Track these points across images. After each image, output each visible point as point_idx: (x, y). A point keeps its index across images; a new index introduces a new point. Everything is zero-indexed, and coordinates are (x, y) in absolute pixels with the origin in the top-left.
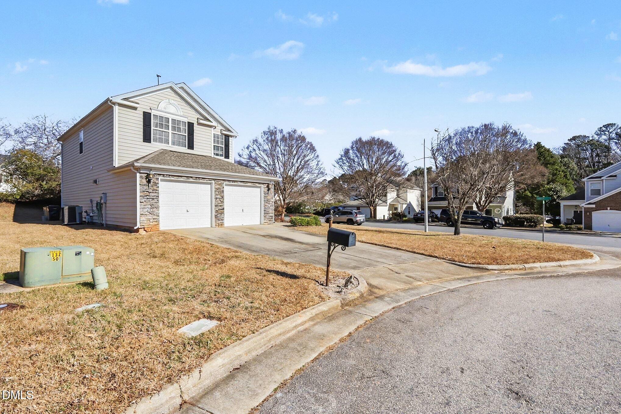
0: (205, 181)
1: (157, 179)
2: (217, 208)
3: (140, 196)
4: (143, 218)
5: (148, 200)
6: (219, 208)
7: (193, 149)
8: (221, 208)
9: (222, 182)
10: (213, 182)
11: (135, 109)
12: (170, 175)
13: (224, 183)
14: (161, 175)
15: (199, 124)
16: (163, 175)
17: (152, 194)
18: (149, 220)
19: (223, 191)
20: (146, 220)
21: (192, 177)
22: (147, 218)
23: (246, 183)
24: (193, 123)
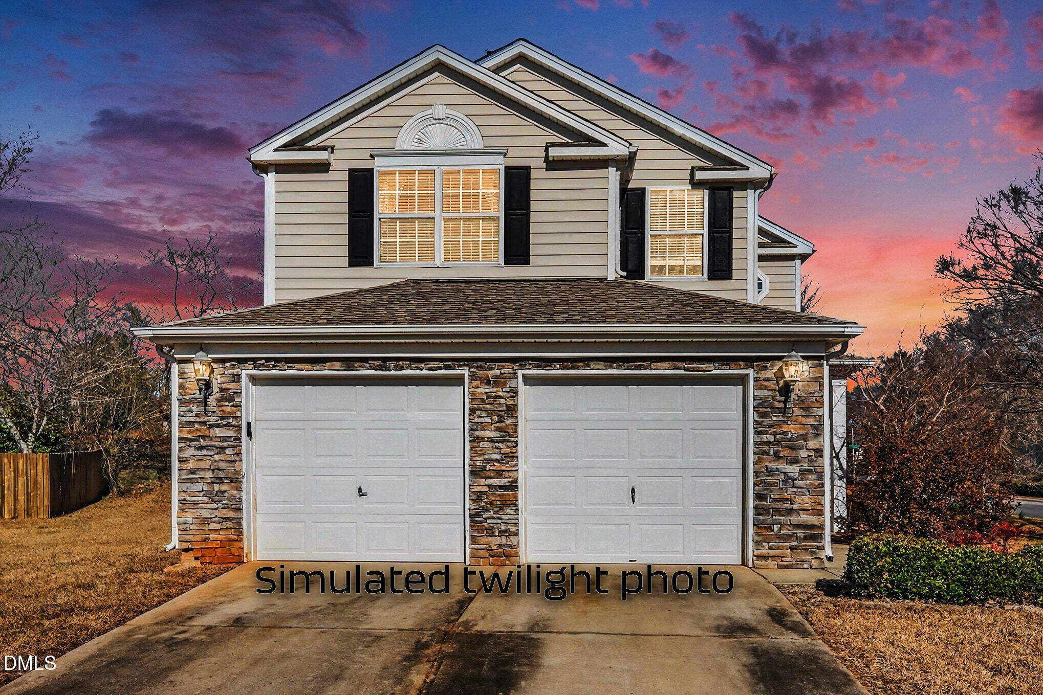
0: (425, 372)
1: (236, 378)
2: (482, 481)
3: (181, 439)
4: (189, 517)
5: (205, 452)
6: (489, 482)
7: (527, 262)
8: (502, 482)
9: (508, 369)
10: (465, 372)
11: (323, 167)
12: (277, 360)
13: (520, 373)
14: (245, 361)
15: (553, 165)
16: (254, 360)
17: (218, 432)
18: (206, 521)
19: (512, 410)
20: (196, 521)
21: (365, 360)
22: (198, 513)
23: (638, 368)
24: (527, 169)
